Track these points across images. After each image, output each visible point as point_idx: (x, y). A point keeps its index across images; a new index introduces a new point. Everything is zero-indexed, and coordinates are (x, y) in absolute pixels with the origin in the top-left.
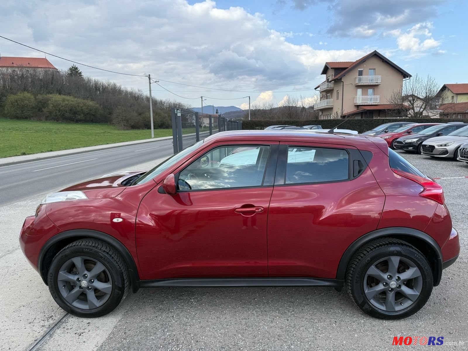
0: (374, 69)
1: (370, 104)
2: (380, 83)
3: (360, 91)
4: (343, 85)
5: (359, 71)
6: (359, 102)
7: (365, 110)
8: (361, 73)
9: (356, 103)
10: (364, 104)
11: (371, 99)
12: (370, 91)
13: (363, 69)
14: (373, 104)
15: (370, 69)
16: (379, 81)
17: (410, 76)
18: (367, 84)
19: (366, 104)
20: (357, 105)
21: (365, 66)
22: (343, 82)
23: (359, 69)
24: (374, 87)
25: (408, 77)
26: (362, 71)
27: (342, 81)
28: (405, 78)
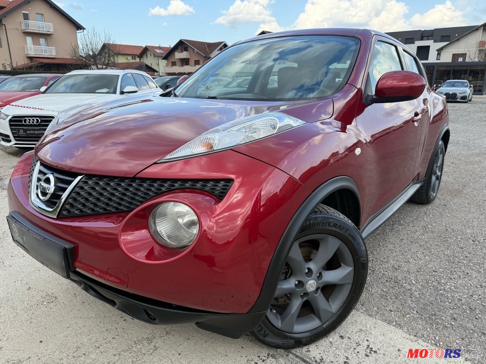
0: (42, 15)
1: (46, 56)
2: (53, 32)
3: (29, 39)
4: (6, 29)
5: (24, 14)
6: (32, 53)
7: (42, 63)
8: (26, 17)
9: (28, 54)
10: (38, 56)
11: (46, 51)
12: (42, 41)
13: (27, 12)
14: (49, 57)
15: (37, 14)
16: (51, 31)
17: (84, 29)
18: (38, 32)
19: (41, 56)
20: (30, 56)
21: (30, 9)
22: (4, 25)
23: (23, 12)
24: (46, 36)
25: (81, 30)
26: (27, 14)
27: (3, 23)
28: (78, 30)
